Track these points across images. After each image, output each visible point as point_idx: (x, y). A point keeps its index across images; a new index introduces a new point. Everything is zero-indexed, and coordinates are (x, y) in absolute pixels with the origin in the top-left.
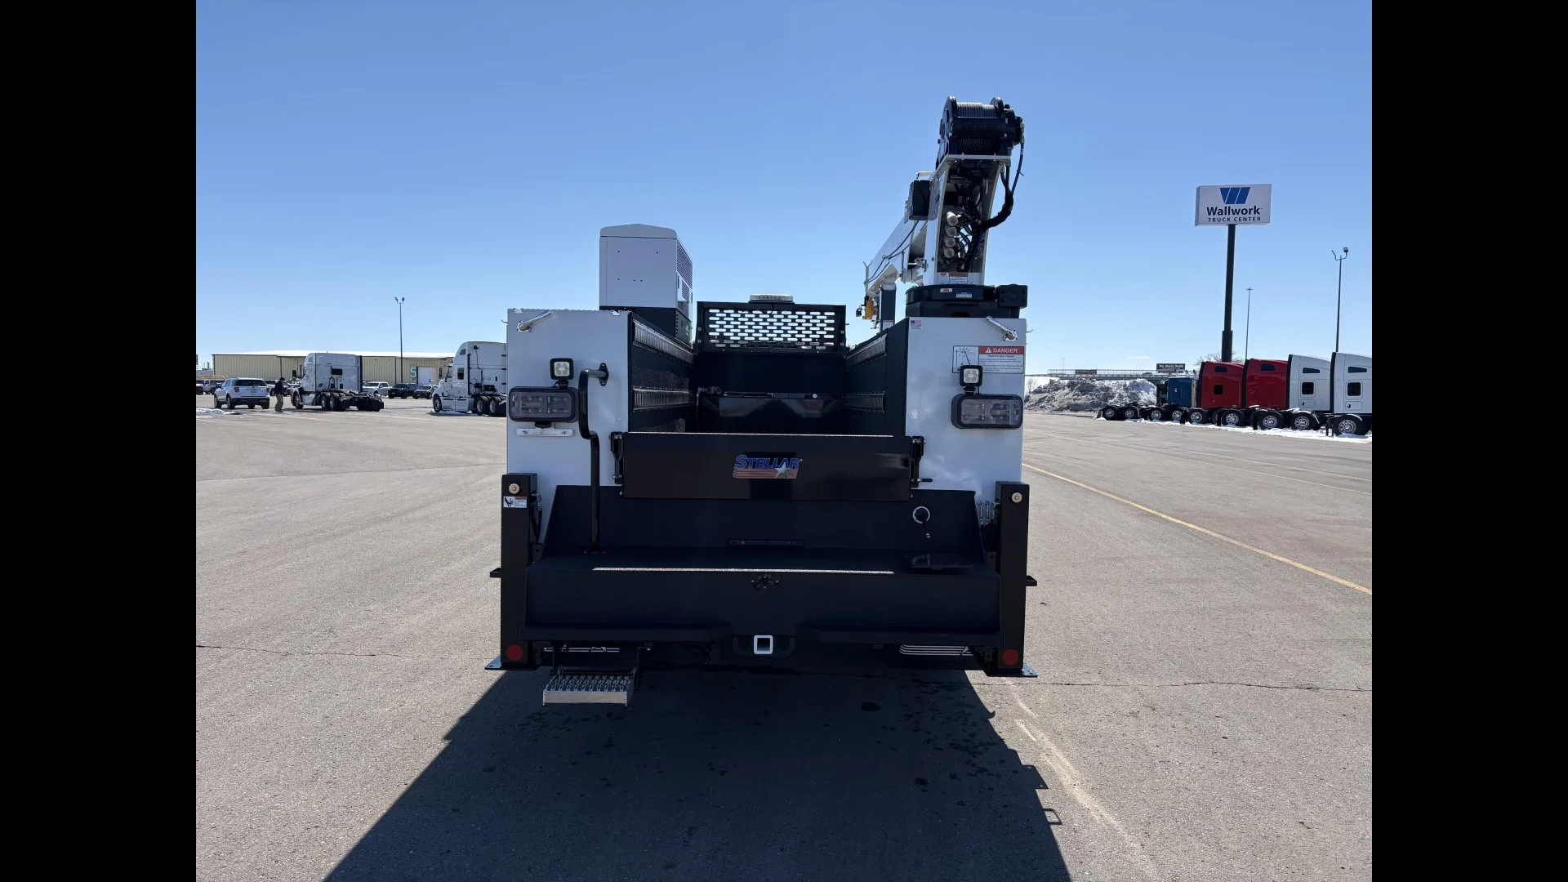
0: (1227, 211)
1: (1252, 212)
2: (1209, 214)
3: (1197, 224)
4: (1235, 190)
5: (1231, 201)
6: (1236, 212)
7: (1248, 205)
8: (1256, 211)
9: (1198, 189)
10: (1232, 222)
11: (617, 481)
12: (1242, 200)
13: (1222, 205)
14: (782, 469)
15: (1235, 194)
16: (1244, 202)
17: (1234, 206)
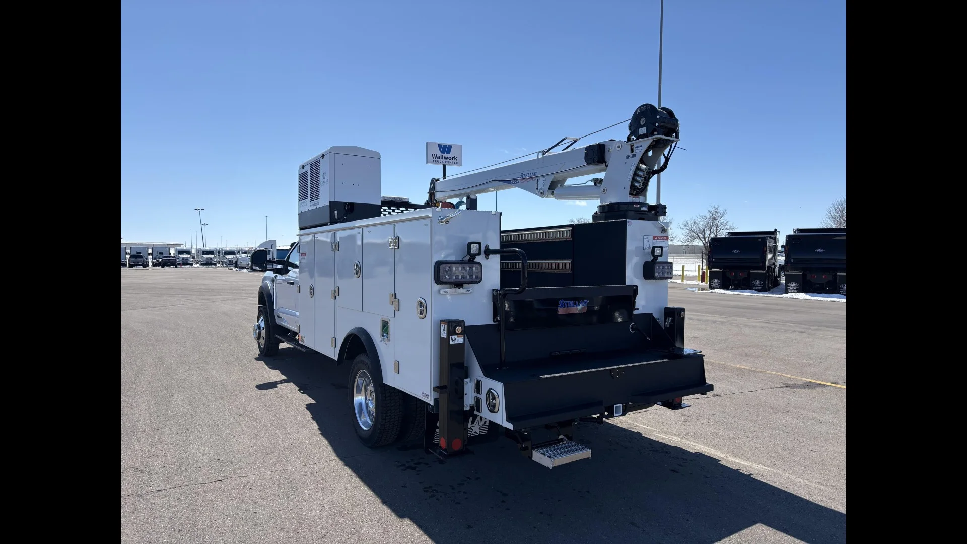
0: (442, 157)
1: (454, 159)
2: (433, 158)
3: (427, 162)
4: (445, 146)
5: (443, 152)
6: (446, 158)
7: (451, 155)
8: (455, 159)
9: (427, 143)
10: (444, 163)
11: (494, 322)
12: (449, 152)
13: (439, 154)
14: (580, 307)
15: (445, 148)
16: (449, 153)
17: (445, 155)
